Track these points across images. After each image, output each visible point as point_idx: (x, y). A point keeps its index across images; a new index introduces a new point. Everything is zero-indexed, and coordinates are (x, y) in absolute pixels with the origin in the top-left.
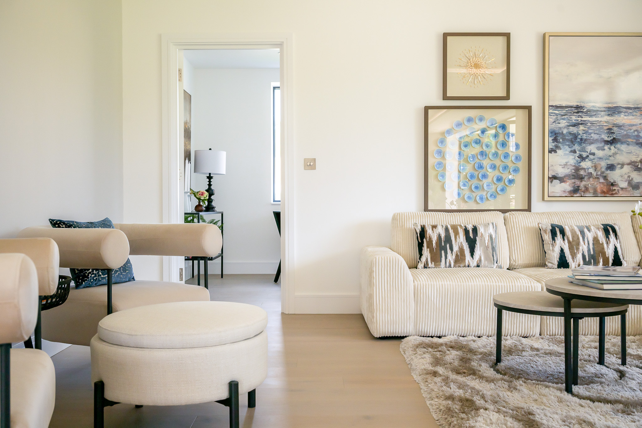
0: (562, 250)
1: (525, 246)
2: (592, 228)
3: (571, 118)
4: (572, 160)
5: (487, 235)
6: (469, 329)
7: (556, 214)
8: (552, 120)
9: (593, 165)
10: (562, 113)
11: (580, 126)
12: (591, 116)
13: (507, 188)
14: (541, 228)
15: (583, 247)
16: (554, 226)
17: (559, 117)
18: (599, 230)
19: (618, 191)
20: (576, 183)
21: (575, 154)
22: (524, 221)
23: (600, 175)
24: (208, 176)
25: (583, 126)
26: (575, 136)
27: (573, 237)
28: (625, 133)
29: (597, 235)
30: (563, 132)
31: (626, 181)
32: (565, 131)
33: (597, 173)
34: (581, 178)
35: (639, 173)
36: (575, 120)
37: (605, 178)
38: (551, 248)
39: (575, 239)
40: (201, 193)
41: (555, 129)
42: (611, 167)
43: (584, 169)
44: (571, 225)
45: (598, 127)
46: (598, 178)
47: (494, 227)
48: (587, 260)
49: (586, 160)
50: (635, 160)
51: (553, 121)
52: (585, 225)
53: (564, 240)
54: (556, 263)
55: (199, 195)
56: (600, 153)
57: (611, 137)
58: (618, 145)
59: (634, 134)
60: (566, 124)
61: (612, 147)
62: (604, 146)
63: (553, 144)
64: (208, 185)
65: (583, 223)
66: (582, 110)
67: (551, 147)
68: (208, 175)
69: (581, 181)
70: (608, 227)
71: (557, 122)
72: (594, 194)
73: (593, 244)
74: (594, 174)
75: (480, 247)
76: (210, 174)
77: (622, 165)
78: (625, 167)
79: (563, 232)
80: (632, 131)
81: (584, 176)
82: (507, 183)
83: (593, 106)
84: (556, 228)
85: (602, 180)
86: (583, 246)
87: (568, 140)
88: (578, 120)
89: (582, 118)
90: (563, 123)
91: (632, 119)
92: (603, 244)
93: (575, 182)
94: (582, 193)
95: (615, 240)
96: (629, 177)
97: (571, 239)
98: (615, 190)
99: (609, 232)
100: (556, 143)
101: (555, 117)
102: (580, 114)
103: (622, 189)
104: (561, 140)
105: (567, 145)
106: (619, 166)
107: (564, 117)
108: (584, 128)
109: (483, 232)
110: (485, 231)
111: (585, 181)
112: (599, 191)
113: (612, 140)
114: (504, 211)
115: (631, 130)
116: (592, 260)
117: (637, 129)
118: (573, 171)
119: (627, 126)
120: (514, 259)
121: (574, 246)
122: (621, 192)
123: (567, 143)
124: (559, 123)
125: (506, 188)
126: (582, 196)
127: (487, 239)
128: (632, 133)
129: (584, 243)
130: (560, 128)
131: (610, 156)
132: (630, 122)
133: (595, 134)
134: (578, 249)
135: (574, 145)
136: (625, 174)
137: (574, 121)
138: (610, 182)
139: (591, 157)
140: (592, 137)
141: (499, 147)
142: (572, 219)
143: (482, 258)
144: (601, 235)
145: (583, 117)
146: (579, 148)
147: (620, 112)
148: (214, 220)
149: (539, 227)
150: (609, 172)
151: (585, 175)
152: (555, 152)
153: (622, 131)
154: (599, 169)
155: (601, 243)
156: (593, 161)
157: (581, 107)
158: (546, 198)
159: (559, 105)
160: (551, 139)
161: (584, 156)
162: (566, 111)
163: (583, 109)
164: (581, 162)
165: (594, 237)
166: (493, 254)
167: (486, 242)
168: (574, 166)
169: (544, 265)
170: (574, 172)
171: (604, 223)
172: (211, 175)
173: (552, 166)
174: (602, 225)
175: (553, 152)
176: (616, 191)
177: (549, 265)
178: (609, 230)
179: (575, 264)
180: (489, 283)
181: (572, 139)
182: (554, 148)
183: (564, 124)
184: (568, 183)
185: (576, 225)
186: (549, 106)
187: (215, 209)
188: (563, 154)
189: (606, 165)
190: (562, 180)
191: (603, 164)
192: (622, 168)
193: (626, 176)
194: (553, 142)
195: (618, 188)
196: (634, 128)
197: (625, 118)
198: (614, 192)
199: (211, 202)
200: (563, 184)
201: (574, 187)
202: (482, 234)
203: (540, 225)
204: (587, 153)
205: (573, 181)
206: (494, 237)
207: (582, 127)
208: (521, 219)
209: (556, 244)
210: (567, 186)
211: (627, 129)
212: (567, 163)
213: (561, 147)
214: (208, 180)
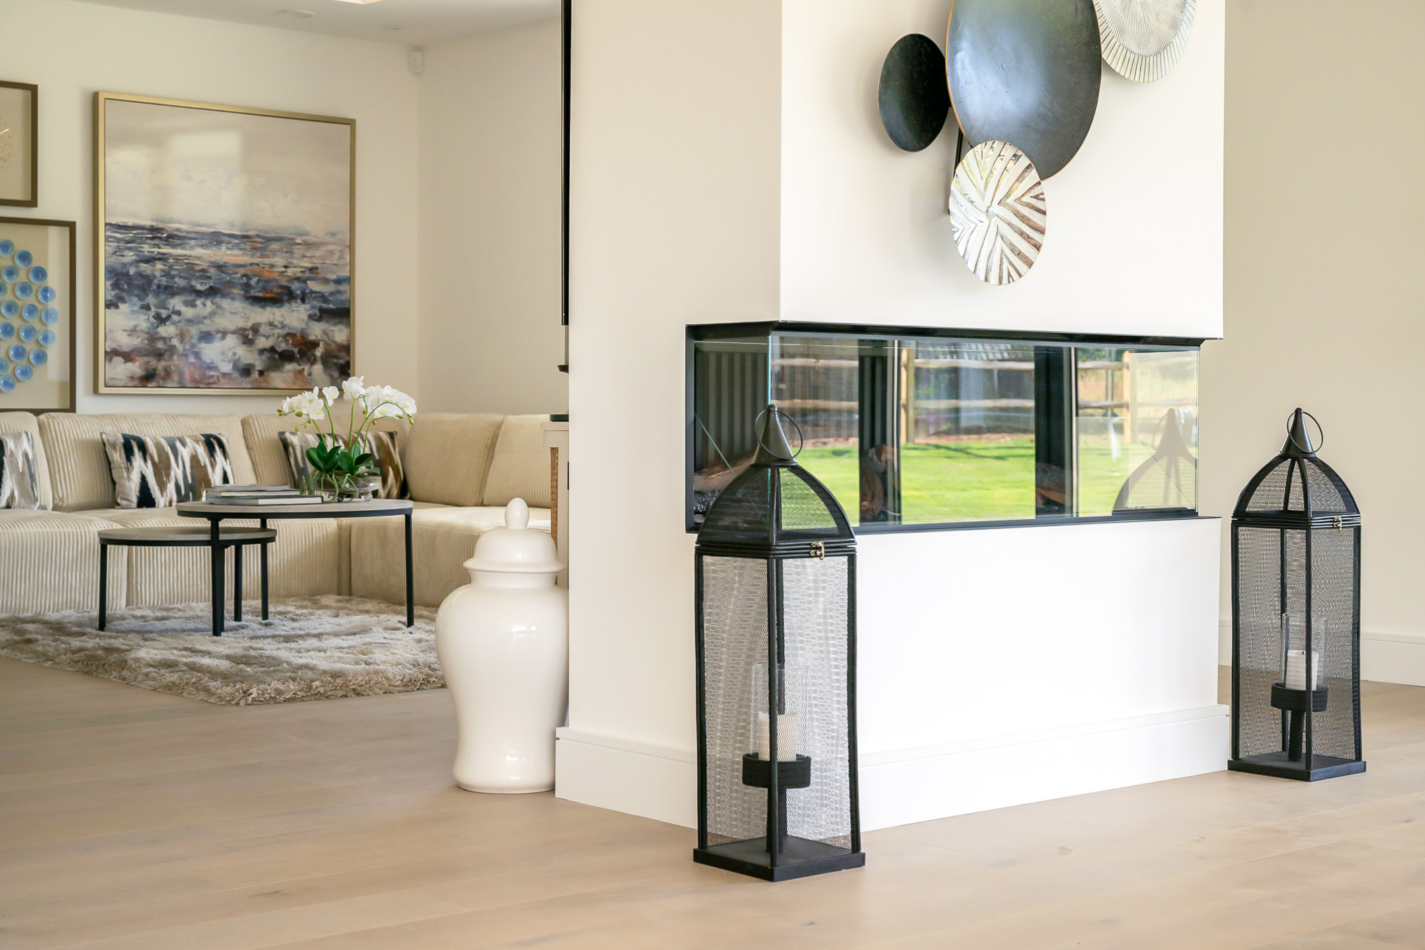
0: (143, 479)
1: (79, 471)
2: (188, 440)
3: (142, 248)
4: (144, 322)
5: (20, 453)
6: (18, 606)
7: (124, 417)
8: (110, 250)
9: (178, 332)
10: (127, 239)
11: (157, 262)
12: (174, 246)
13: (34, 369)
14: (105, 441)
15: (177, 472)
16: (128, 437)
17: (122, 245)
18: (198, 444)
19: (218, 380)
20: (151, 363)
21: (149, 312)
22: (74, 429)
23: (190, 350)
25: (161, 262)
26: (148, 279)
27: (159, 455)
28: (228, 278)
29: (196, 451)
30: (128, 272)
31: (229, 362)
32: (132, 271)
33: (184, 346)
34: (159, 355)
35: (250, 349)
36: (149, 252)
37: (197, 355)
38: (125, 475)
39: (164, 459)
41: (116, 265)
42: (206, 337)
43: (163, 339)
44: (154, 435)
45: (185, 266)
46: (186, 356)
47: (29, 440)
48: (183, 492)
49: (167, 323)
50: (244, 326)
51: (112, 252)
52: (177, 436)
53: (145, 460)
54: (135, 500)
56: (188, 312)
57: (206, 284)
58: (218, 300)
59: (241, 282)
60: (134, 258)
61: (208, 303)
62: (194, 300)
63: (113, 293)
65: (171, 433)
66: (160, 235)
67: (109, 297)
69: (159, 360)
70: (212, 439)
71: (118, 253)
72: (179, 383)
73: (192, 467)
74: (180, 347)
75: (10, 475)
77: (224, 334)
78: (229, 337)
79: (143, 447)
80: (239, 275)
81: (163, 351)
82: (32, 361)
83: (178, 230)
84: (132, 441)
85: (192, 359)
86: (175, 471)
87: (137, 287)
88: (153, 252)
89: (160, 248)
90: (130, 256)
91: (237, 256)
92: (205, 466)
93: (148, 362)
94: (161, 381)
95: (224, 461)
96: (234, 354)
97: (156, 459)
98: (213, 376)
99: (214, 448)
100: (117, 291)
101: (115, 244)
102: (156, 242)
103: (224, 375)
104: (126, 287)
105: (137, 296)
106: (219, 335)
107: (129, 245)
108: (162, 267)
109: (13, 448)
110: (16, 446)
111: (165, 360)
112: (187, 377)
113: (207, 290)
114: (37, 412)
115: (237, 273)
116: (191, 493)
117: (246, 272)
118: (146, 342)
119: (231, 267)
120: (61, 496)
121: (162, 470)
122: (222, 380)
123: (136, 292)
124: (123, 256)
125: (31, 369)
126: (160, 387)
127: (20, 460)
128: (239, 279)
129: (178, 466)
130: (124, 265)
131: (205, 318)
132: (235, 260)
133: (181, 277)
134: (168, 475)
135: (147, 296)
136: (229, 349)
137: (146, 253)
138: (205, 362)
139: (175, 317)
140: (175, 283)
141: (18, 293)
142: (151, 426)
143: (16, 494)
144: (202, 452)
145: (162, 247)
146: (155, 302)
147: (219, 243)
149: (102, 439)
150: (203, 345)
151: (165, 350)
152: (117, 307)
153: (224, 275)
154: (187, 339)
155: (202, 464)
156: (178, 324)
157: (159, 230)
158: (102, 389)
159: (121, 224)
160: (109, 283)
161: (164, 316)
162: (134, 234)
163: (162, 234)
164: (158, 326)
165: (192, 454)
166: (32, 486)
167: (20, 465)
168: (147, 333)
169: (114, 504)
170: (147, 345)
171: (206, 433)
173: (111, 331)
174: (203, 435)
175: (112, 308)
176: (215, 378)
177: (123, 503)
178: (212, 443)
179: (165, 501)
180: (48, 529)
181: (143, 285)
182: (114, 299)
183: (130, 258)
184: (137, 363)
185: (162, 435)
186: (106, 224)
188: (128, 312)
189: (198, 333)
190: (128, 357)
191: (194, 331)
192: (223, 338)
193: (230, 354)
194: (113, 290)
195: (218, 374)
196: (242, 271)
197: (229, 252)
198: (211, 381)
200: (129, 364)
201: (146, 370)
202: (12, 452)
203: (104, 436)
204: (168, 311)
205: (146, 359)
206: (31, 457)
207: (159, 266)
208: (69, 426)
209: (133, 468)
210: (136, 368)
211: (230, 272)
212: (135, 326)
213: (126, 297)
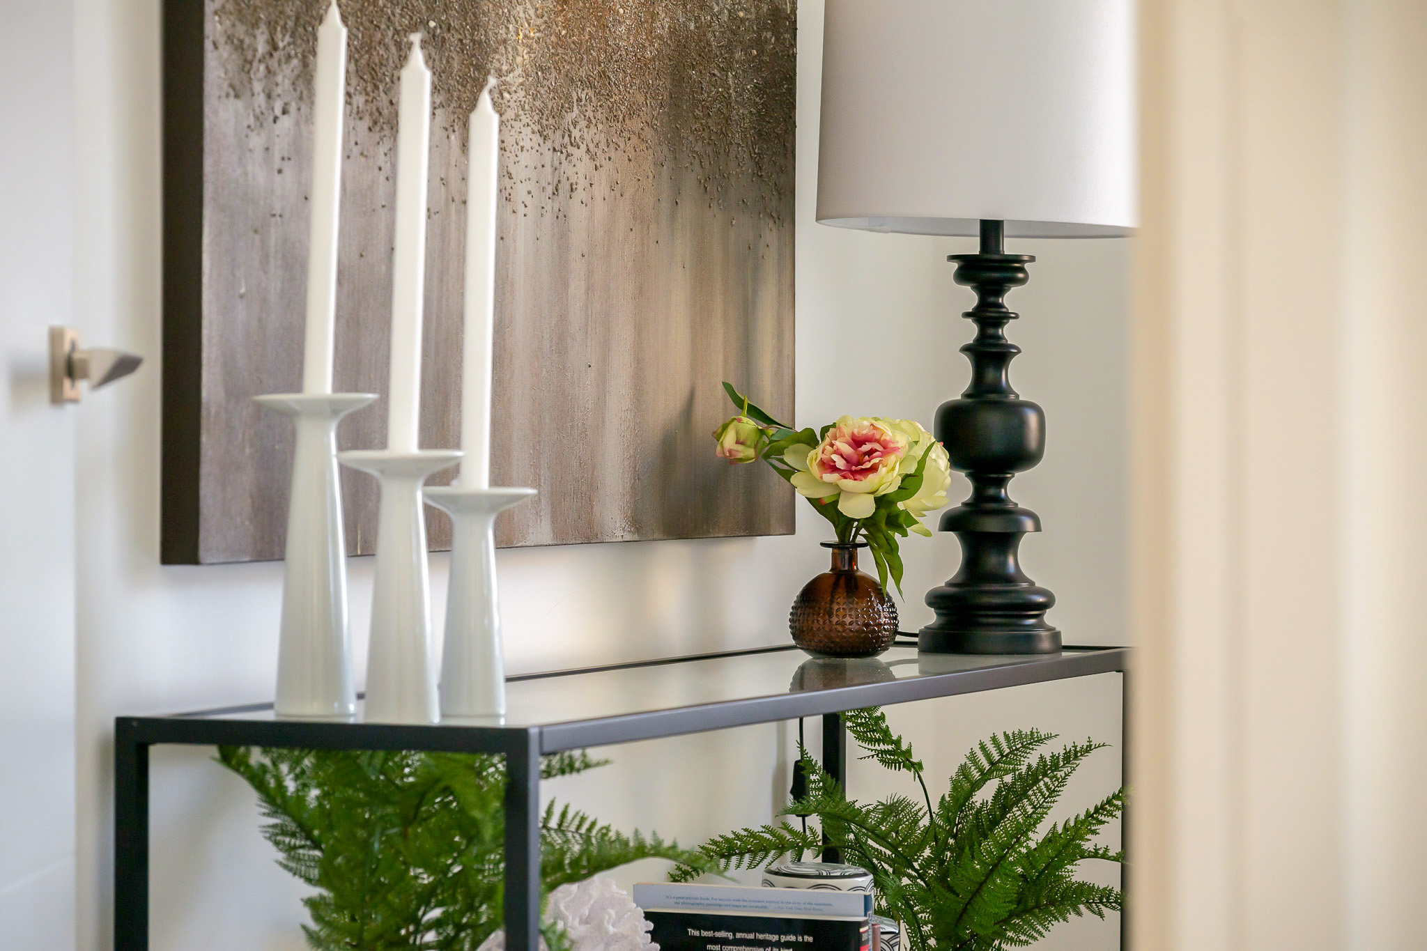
24: (976, 251)
40: (847, 449)
55: (815, 470)
64: (966, 349)
68: (972, 246)
76: (991, 230)
148: (1035, 739)
172: (1010, 247)
187: (1049, 617)
199: (1007, 541)
214: (969, 297)
